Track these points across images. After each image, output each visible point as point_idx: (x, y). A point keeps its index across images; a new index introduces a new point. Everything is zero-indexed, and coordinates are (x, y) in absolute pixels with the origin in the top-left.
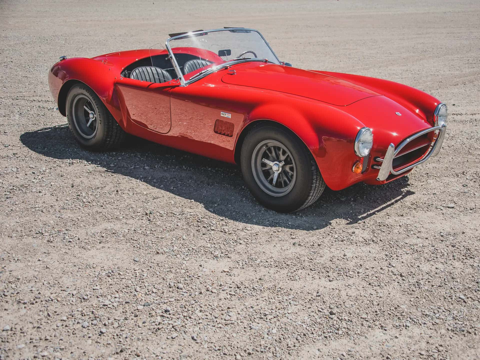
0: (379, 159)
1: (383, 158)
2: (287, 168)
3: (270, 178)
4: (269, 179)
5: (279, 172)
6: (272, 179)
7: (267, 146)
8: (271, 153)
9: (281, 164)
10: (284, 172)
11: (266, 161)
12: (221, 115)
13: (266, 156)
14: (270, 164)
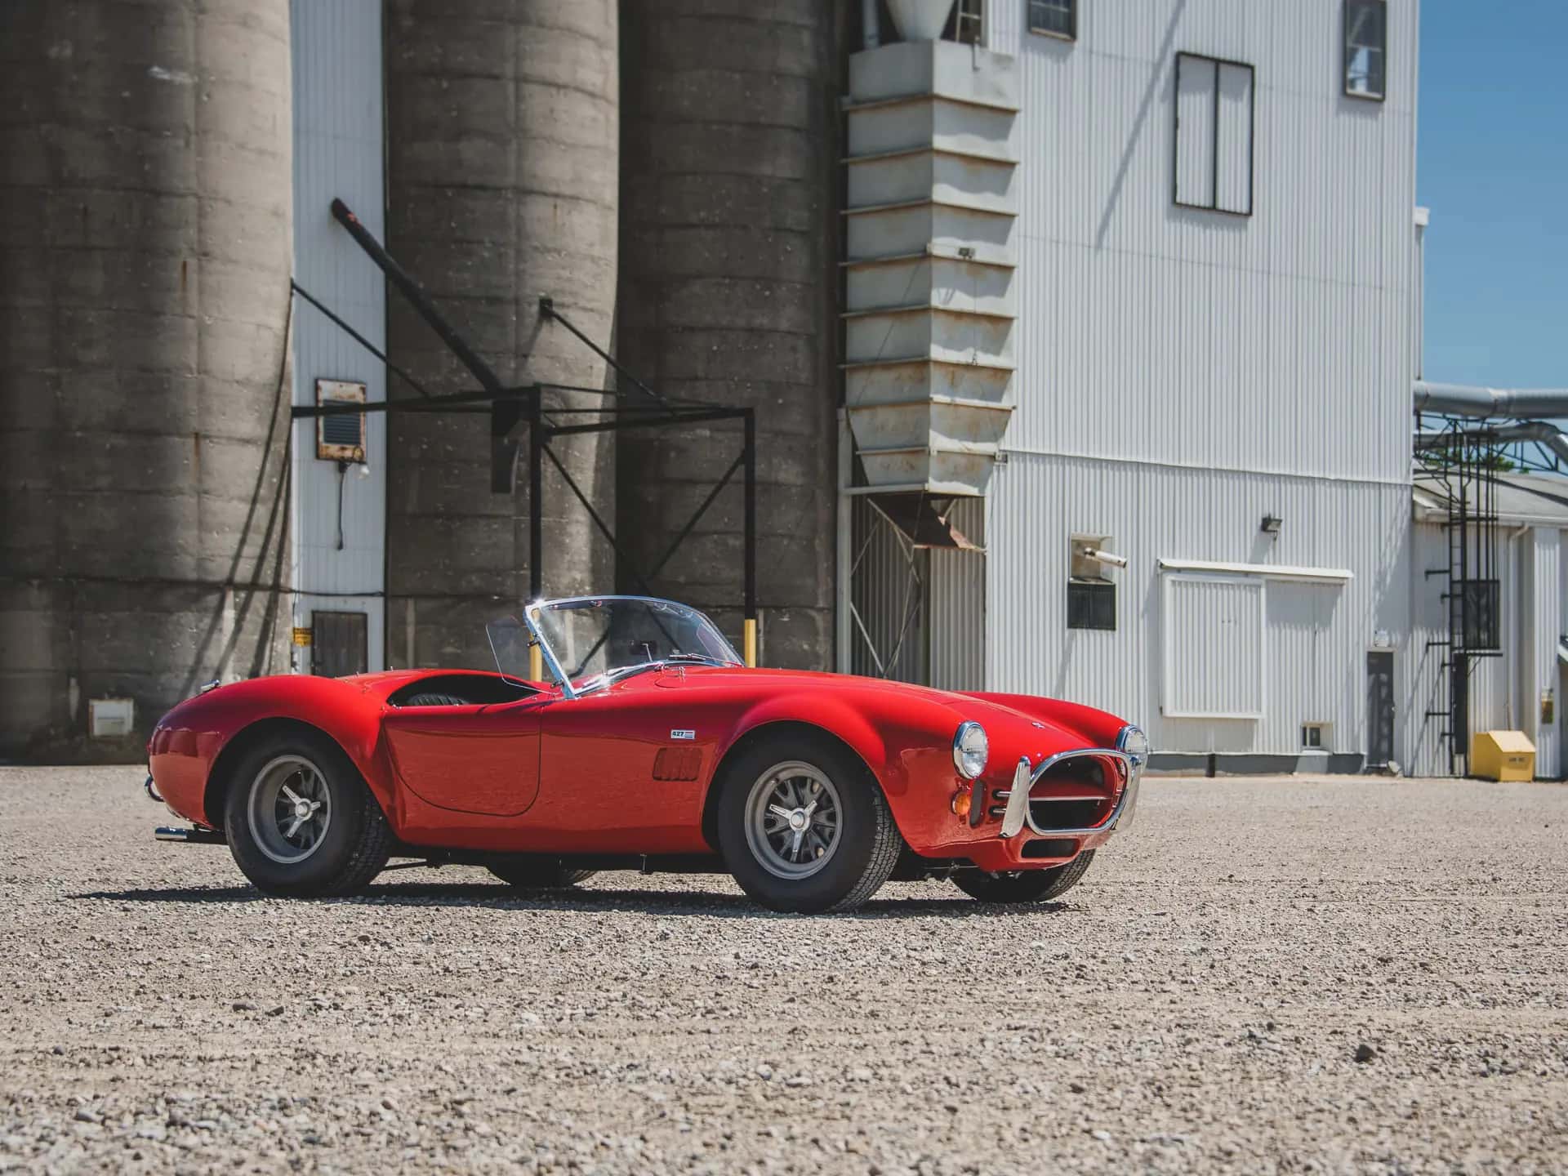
0: (1002, 793)
1: (1010, 790)
2: (822, 819)
3: (785, 848)
4: (783, 851)
5: (804, 829)
6: (789, 850)
7: (777, 780)
8: (785, 793)
9: (808, 811)
10: (815, 828)
11: (777, 809)
12: (673, 737)
13: (774, 799)
14: (786, 816)
